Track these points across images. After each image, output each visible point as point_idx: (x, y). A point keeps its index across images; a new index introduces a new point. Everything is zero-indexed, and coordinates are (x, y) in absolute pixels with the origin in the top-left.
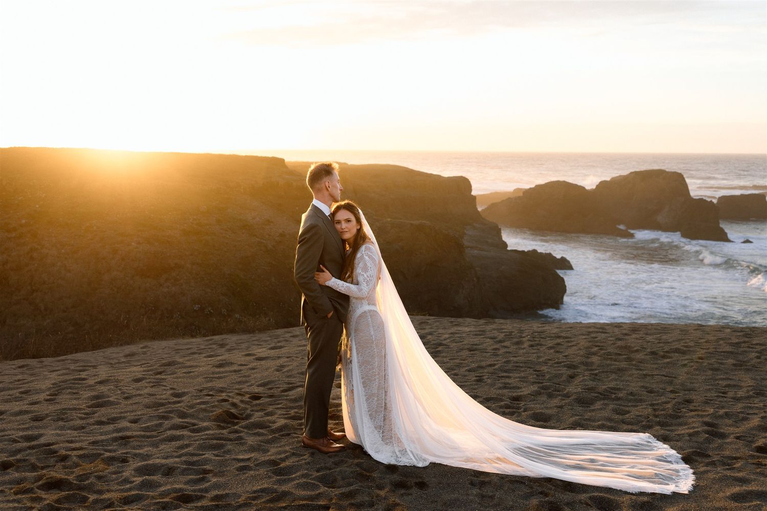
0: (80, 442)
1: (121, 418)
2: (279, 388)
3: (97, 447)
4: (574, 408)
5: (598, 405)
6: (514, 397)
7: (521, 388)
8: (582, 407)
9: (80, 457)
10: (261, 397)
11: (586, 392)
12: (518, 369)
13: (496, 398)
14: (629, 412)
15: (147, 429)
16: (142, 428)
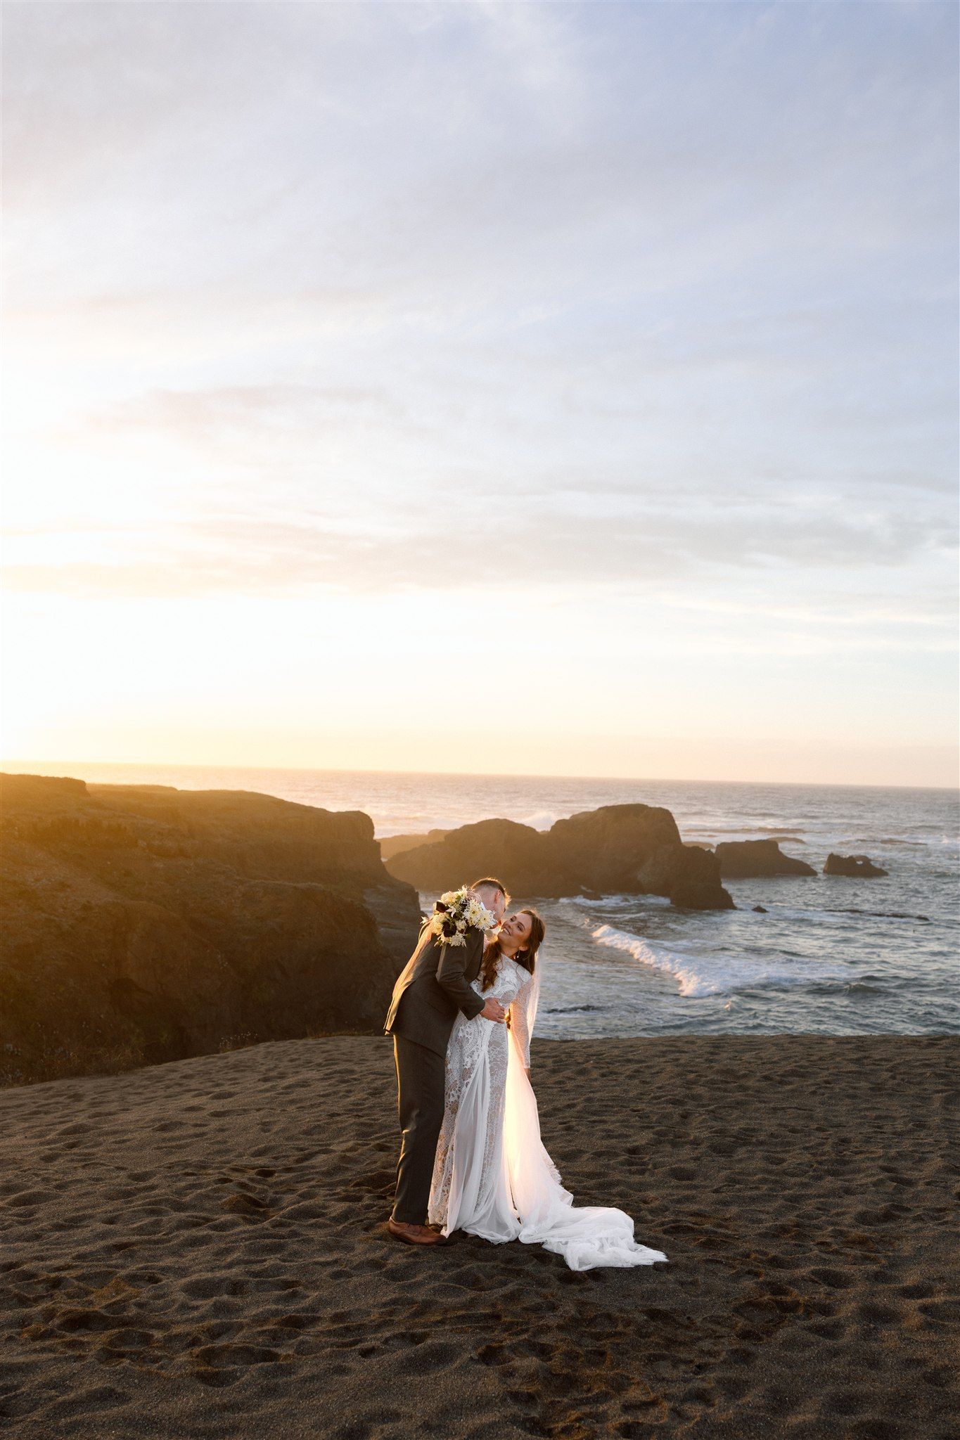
0: (56, 1257)
1: (84, 1218)
2: (288, 1156)
3: (91, 1264)
4: (716, 1159)
5: (741, 1153)
6: (629, 1149)
7: (630, 1136)
8: (723, 1156)
9: (78, 1278)
10: (275, 1172)
11: (718, 1136)
12: (608, 1109)
13: (608, 1152)
14: (783, 1160)
15: (140, 1230)
16: (134, 1229)
